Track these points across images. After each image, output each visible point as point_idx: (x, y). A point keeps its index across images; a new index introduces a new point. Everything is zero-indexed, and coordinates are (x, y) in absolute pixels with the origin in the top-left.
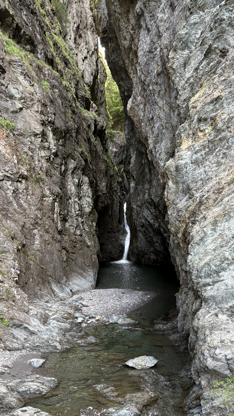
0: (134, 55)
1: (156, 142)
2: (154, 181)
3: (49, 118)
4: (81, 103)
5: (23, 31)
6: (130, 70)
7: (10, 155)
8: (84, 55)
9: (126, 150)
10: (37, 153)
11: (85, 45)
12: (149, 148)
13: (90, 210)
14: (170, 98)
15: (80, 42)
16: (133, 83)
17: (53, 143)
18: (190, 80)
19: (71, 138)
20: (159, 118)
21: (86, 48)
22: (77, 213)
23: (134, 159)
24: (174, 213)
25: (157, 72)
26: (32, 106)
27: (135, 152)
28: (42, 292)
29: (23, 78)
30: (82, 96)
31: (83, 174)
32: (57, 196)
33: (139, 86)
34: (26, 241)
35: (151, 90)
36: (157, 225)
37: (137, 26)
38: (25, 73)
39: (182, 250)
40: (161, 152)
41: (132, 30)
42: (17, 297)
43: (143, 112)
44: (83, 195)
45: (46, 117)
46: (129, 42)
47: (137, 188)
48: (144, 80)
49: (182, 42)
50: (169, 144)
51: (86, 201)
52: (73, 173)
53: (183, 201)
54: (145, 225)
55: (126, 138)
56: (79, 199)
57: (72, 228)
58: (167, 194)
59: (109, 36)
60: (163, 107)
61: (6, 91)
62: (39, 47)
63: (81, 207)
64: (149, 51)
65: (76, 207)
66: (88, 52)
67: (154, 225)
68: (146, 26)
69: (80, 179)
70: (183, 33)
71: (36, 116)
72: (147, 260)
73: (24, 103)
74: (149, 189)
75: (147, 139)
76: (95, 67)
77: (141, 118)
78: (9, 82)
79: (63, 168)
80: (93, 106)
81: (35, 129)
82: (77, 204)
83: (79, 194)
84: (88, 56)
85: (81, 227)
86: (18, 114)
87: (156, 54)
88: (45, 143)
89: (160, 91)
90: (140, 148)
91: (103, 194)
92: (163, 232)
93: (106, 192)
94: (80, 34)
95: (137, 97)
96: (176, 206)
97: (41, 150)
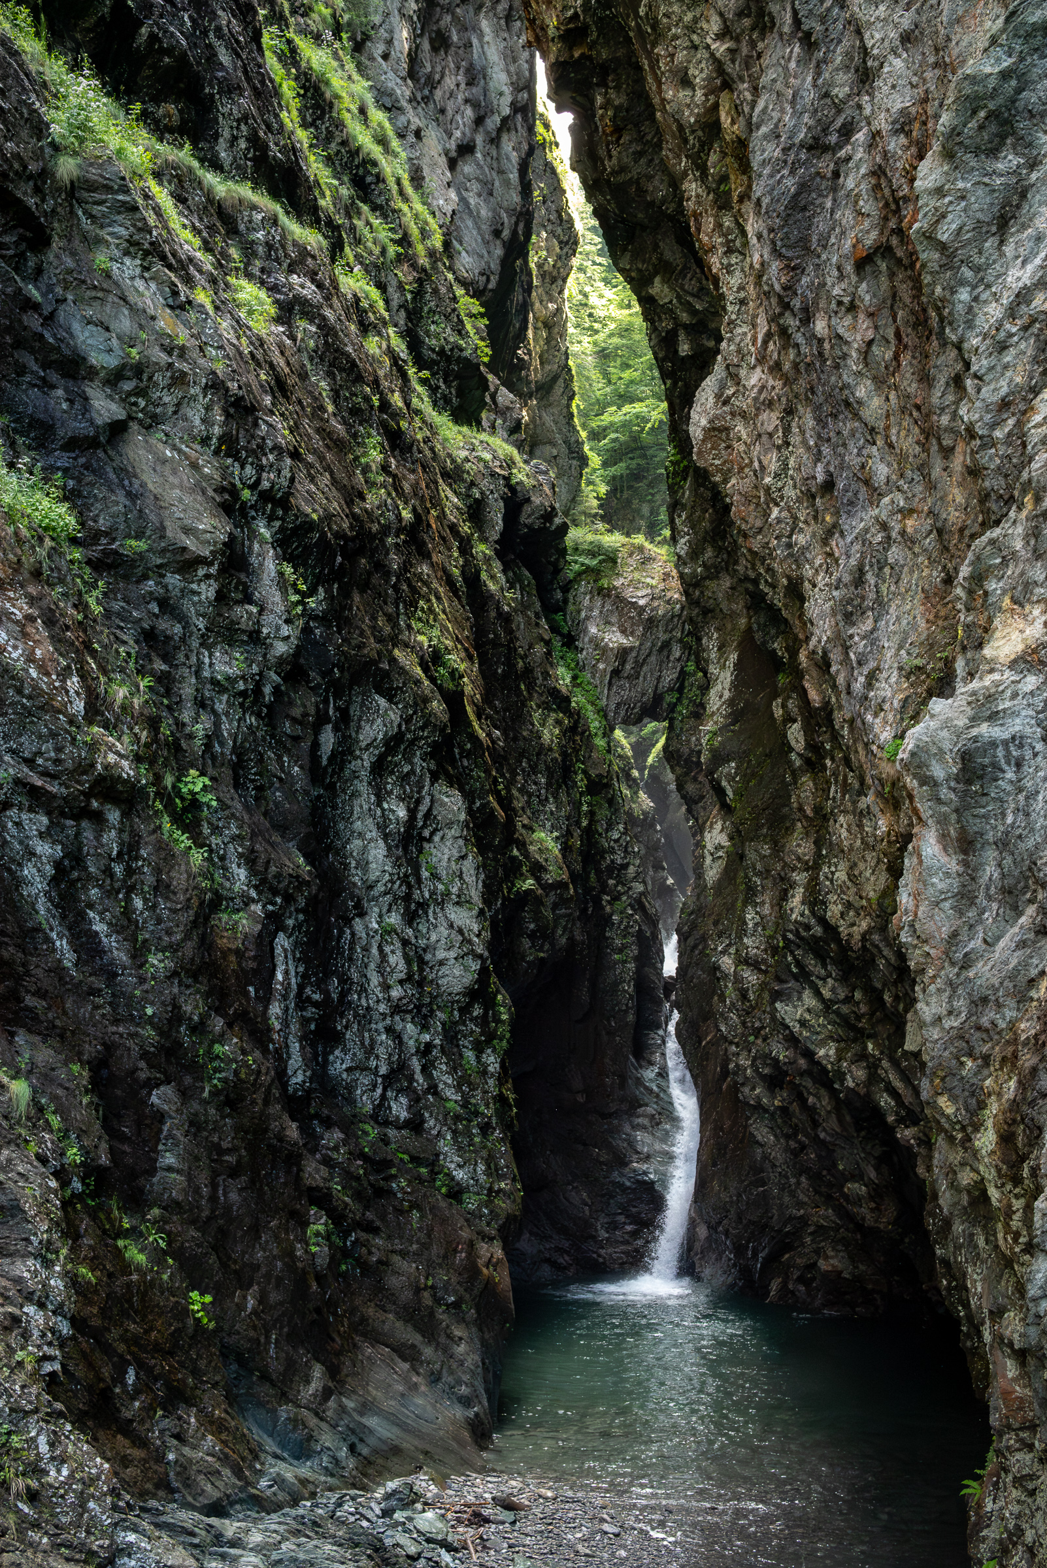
0: (728, 160)
1: (849, 614)
2: (841, 819)
3: (265, 475)
4: (438, 387)
5: (144, 30)
6: (707, 233)
7: (48, 674)
8: (458, 134)
9: (681, 641)
10: (194, 659)
11: (463, 86)
12: (813, 642)
13: (468, 979)
14: (926, 379)
15: (438, 69)
16: (722, 297)
17: (280, 608)
18: (1029, 303)
19: (376, 579)
20: (867, 482)
21: (467, 101)
22: (396, 993)
23: (727, 694)
24: (950, 1013)
25: (854, 246)
26: (175, 413)
27: (734, 657)
28: (186, 1451)
29: (138, 271)
30: (442, 352)
31: (435, 778)
32: (288, 899)
33: (755, 316)
34: (112, 1150)
35: (820, 341)
36: (855, 1076)
37: (747, 22)
38: (146, 246)
39: (1000, 1226)
40: (878, 668)
41: (720, 37)
42: (53, 1473)
43: (779, 448)
44: (432, 893)
45: (249, 470)
46: (706, 95)
47: (742, 857)
48: (785, 288)
49: (982, 114)
50: (923, 624)
51: (451, 926)
52: (379, 768)
53: (1002, 944)
54: (786, 1073)
55: (682, 576)
56: (411, 918)
57: (365, 1080)
58: (911, 906)
59: (599, 53)
60: (887, 428)
61: (47, 335)
62: (225, 110)
63: (422, 962)
64: (811, 141)
65: (392, 959)
66: (479, 121)
67: (841, 1076)
68: (797, 22)
69: (418, 802)
70: (988, 70)
71: (194, 466)
72: (801, 1280)
73: (137, 395)
74: (813, 867)
75: (796, 592)
76: (515, 198)
77: (768, 480)
78: (66, 288)
79: (328, 739)
80: (500, 399)
81: (187, 531)
82: (398, 945)
83: (409, 886)
84: (479, 140)
85: (419, 1077)
86: (101, 455)
87: (849, 159)
88: (238, 610)
89: (870, 343)
90: (758, 636)
91: (547, 887)
92: (891, 1119)
93: (565, 877)
94: (439, 32)
95: (743, 373)
96: (964, 974)
97: (215, 644)
